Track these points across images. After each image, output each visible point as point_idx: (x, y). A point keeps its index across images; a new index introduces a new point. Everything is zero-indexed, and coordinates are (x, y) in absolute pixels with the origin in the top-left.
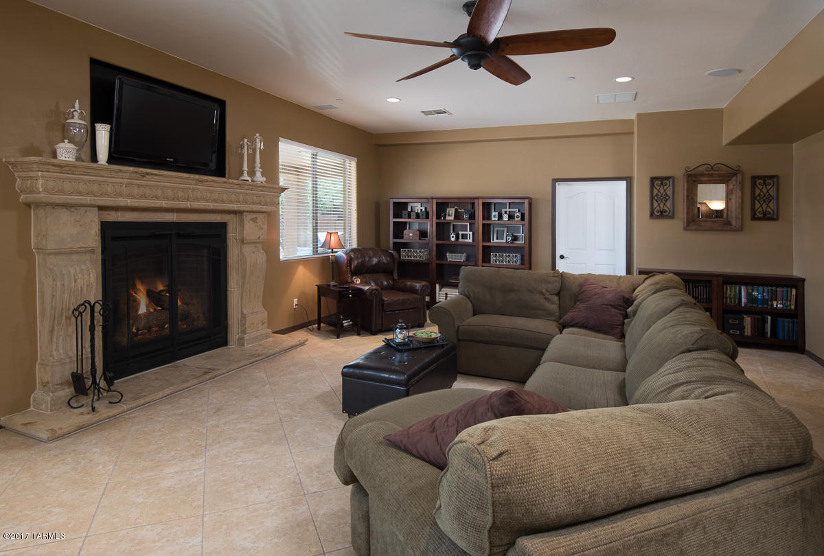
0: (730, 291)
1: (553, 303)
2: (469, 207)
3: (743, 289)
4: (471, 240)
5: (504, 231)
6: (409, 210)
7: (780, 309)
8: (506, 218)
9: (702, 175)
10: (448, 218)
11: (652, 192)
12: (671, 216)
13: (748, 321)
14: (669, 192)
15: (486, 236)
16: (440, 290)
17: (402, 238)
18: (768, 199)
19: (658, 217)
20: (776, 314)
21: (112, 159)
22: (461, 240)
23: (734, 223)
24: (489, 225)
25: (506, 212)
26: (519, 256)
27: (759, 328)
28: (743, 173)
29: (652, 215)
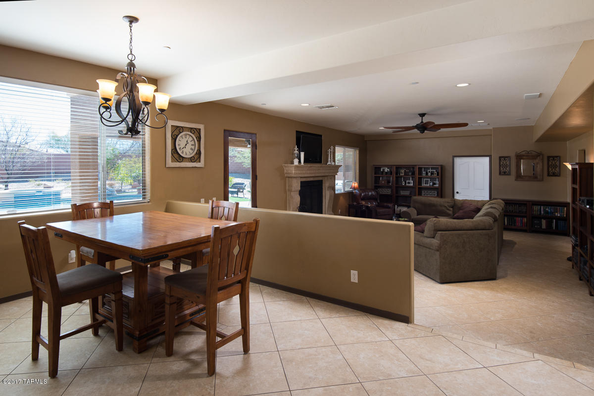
0: (536, 208)
1: (450, 210)
2: (412, 169)
3: (542, 207)
4: (412, 185)
5: (428, 181)
6: (382, 170)
7: (560, 217)
8: (429, 174)
9: (524, 156)
10: (401, 174)
11: (500, 163)
12: (509, 174)
13: (544, 222)
14: (508, 163)
15: (420, 183)
16: (397, 208)
17: (379, 184)
18: (555, 166)
19: (503, 175)
20: (558, 219)
21: (305, 162)
22: (407, 185)
23: (539, 177)
24: (421, 178)
25: (429, 172)
26: (436, 192)
27: (549, 224)
28: (543, 155)
29: (500, 174)
